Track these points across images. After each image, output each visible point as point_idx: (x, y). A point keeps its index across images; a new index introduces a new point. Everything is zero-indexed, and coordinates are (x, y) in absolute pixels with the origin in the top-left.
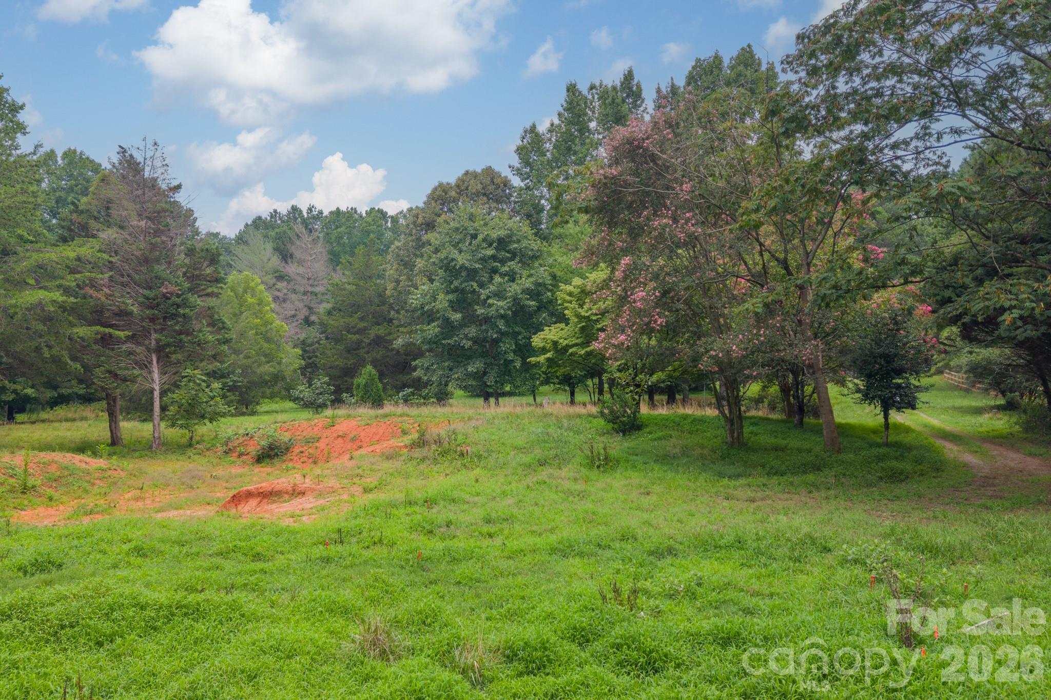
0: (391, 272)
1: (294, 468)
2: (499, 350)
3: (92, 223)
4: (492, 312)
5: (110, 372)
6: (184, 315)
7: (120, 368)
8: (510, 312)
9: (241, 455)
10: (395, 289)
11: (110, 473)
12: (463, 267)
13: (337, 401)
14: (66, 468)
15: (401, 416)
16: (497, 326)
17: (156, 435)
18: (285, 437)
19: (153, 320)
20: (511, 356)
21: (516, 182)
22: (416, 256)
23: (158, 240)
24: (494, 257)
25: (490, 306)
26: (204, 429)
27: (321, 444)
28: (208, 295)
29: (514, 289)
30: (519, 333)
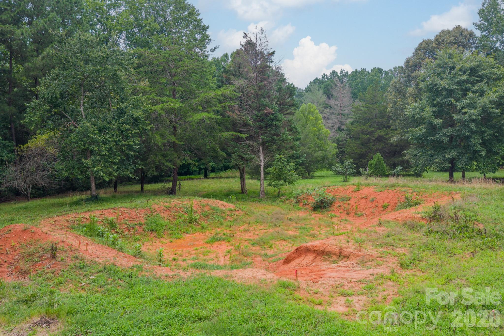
0: (391, 97)
1: (335, 216)
2: (469, 143)
3: (232, 77)
4: (466, 117)
5: (239, 156)
6: (275, 125)
7: (244, 154)
8: (479, 118)
9: (304, 205)
10: (393, 107)
11: (235, 212)
12: (445, 89)
13: (358, 174)
14: (213, 209)
15: (404, 186)
16: (469, 127)
17: (262, 190)
18: (330, 196)
19: (260, 128)
20: (478, 148)
21: (478, 33)
22: (407, 86)
23: (263, 84)
24: (467, 81)
25: (465, 113)
26: (286, 188)
27: (352, 202)
28: (288, 114)
29: (484, 100)
30: (485, 132)
